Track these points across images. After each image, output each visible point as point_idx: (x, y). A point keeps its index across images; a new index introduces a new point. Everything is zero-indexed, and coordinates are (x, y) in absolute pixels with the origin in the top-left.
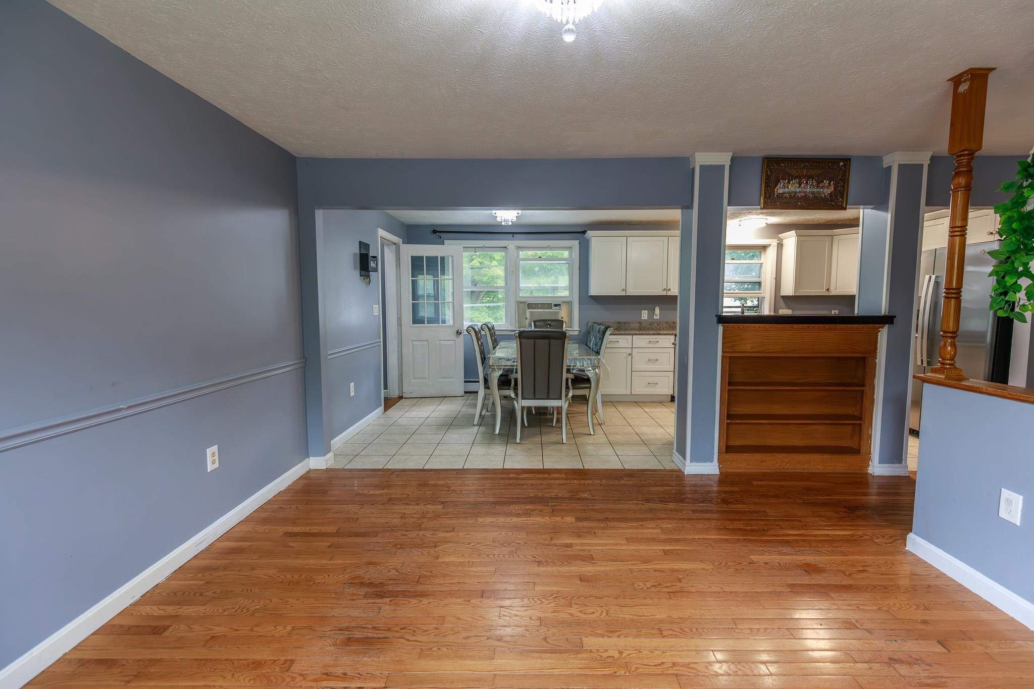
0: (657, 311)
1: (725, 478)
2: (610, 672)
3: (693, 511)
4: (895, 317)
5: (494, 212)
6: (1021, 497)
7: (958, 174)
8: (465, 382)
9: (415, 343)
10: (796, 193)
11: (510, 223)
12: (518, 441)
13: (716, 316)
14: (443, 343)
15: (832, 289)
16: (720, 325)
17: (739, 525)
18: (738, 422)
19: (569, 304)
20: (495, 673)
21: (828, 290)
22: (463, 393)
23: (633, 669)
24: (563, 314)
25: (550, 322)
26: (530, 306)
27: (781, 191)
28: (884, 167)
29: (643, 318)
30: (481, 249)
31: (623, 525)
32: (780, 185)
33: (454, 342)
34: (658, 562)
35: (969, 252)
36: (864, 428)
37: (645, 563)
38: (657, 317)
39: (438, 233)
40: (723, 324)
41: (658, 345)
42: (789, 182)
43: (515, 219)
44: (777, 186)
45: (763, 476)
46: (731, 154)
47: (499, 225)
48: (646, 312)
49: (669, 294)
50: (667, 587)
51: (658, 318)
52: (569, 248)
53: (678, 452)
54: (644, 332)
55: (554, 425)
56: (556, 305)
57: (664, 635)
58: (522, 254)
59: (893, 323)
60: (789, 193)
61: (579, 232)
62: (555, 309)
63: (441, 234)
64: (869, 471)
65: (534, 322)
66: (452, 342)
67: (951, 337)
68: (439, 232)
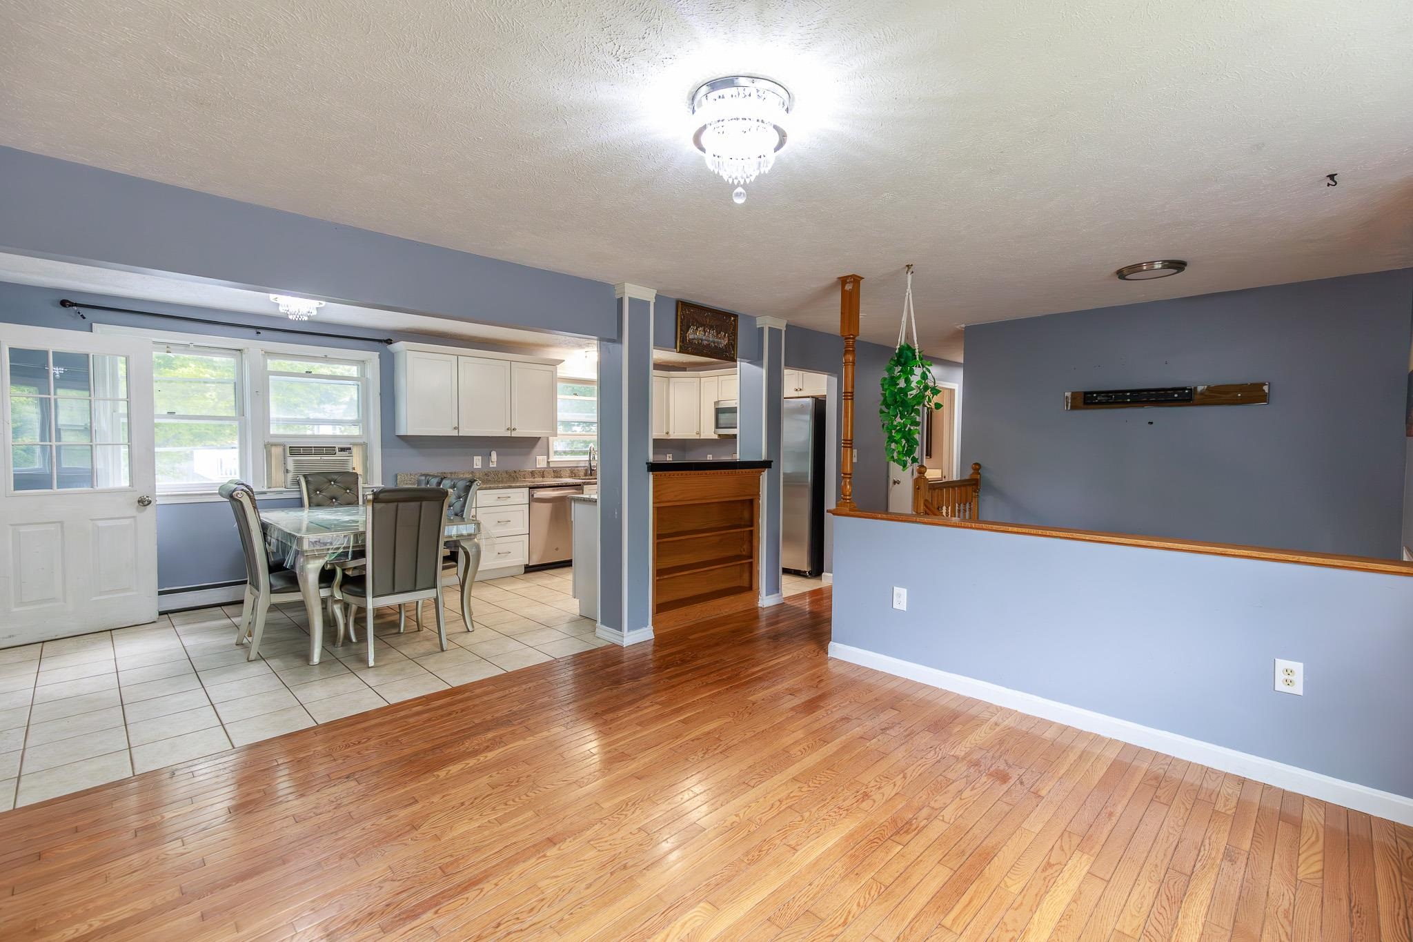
0: (494, 456)
1: (661, 641)
2: (745, 834)
3: (669, 678)
4: (772, 461)
5: (272, 297)
6: (906, 590)
7: (847, 352)
8: (160, 593)
9: (23, 530)
10: (702, 340)
11: (306, 318)
12: (371, 663)
13: (647, 463)
14: (100, 523)
15: (671, 432)
16: (651, 473)
17: (714, 677)
18: (666, 577)
19: (364, 446)
20: (657, 893)
21: (667, 433)
22: (155, 616)
23: (759, 821)
24: (355, 463)
25: (335, 477)
26: (294, 451)
27: (691, 337)
28: (758, 327)
29: (475, 467)
30: (183, 348)
31: (621, 713)
32: (691, 331)
33: (132, 519)
34: (687, 733)
35: (786, 405)
36: (754, 565)
37: (677, 738)
38: (493, 465)
39: (75, 308)
40: (655, 473)
41: (509, 502)
42: (697, 329)
43: (315, 313)
44: (688, 330)
45: (692, 629)
46: (655, 291)
47: (284, 318)
48: (480, 458)
49: (514, 434)
50: (715, 749)
51: (495, 466)
52: (362, 363)
53: (605, 625)
54: (492, 486)
55: (402, 630)
56: (342, 450)
57: (752, 784)
58: (273, 364)
59: (771, 468)
60: (698, 339)
61: (382, 340)
62: (340, 456)
63: (83, 311)
64: (759, 605)
65: (305, 476)
66: (127, 522)
67: (850, 478)
68: (76, 305)
